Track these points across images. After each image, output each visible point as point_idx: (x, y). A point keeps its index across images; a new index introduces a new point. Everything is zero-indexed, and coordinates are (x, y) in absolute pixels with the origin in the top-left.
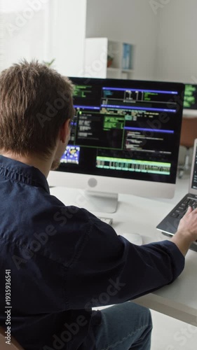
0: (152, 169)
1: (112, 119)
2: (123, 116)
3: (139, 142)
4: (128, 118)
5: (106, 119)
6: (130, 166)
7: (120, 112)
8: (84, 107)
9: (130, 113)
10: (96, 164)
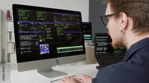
0: (78, 49)
1: (60, 28)
2: (63, 27)
3: (71, 38)
4: (65, 27)
5: (57, 28)
6: (70, 49)
7: (62, 24)
8: (47, 23)
9: (65, 25)
10: (57, 52)
